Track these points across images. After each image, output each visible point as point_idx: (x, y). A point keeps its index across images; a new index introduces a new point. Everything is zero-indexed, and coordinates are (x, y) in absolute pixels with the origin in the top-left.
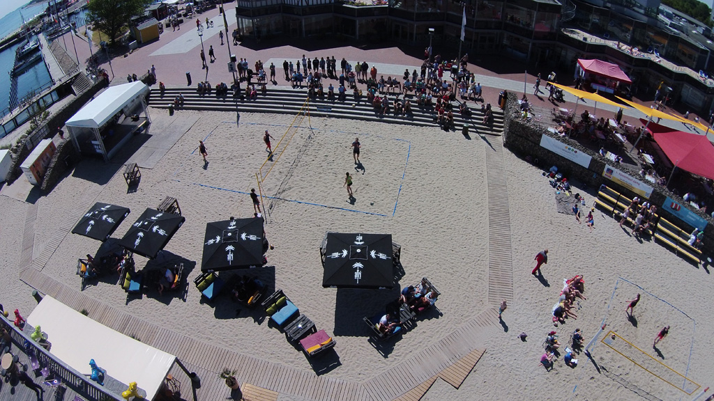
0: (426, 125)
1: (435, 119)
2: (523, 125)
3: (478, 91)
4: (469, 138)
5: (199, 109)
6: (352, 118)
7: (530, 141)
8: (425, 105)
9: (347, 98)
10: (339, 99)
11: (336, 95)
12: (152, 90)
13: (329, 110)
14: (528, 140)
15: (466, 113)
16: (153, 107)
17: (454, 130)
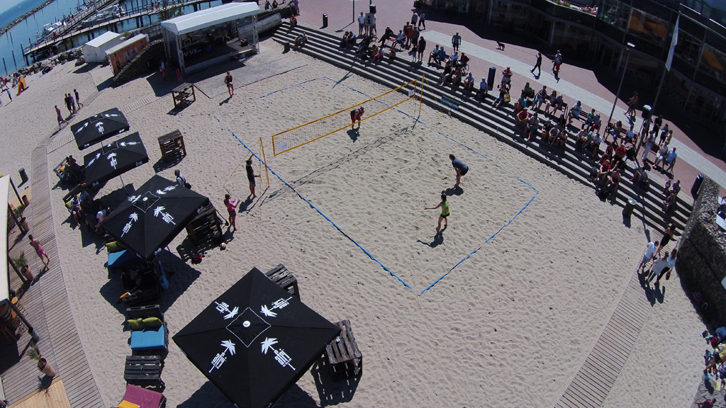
0: (577, 179)
1: (594, 175)
2: (711, 237)
3: (670, 159)
4: (627, 222)
5: (315, 56)
6: (480, 128)
7: (711, 269)
8: (587, 149)
9: (487, 99)
10: (475, 97)
11: (475, 90)
12: (285, 23)
13: (455, 106)
14: (709, 266)
15: (641, 185)
16: (275, 40)
17: (613, 202)
